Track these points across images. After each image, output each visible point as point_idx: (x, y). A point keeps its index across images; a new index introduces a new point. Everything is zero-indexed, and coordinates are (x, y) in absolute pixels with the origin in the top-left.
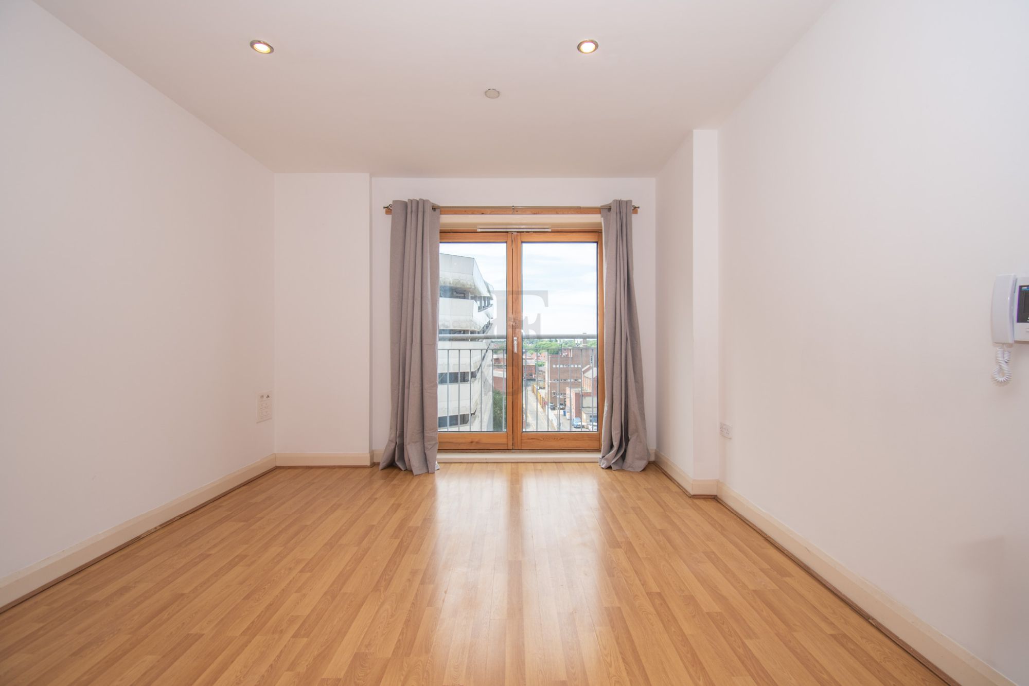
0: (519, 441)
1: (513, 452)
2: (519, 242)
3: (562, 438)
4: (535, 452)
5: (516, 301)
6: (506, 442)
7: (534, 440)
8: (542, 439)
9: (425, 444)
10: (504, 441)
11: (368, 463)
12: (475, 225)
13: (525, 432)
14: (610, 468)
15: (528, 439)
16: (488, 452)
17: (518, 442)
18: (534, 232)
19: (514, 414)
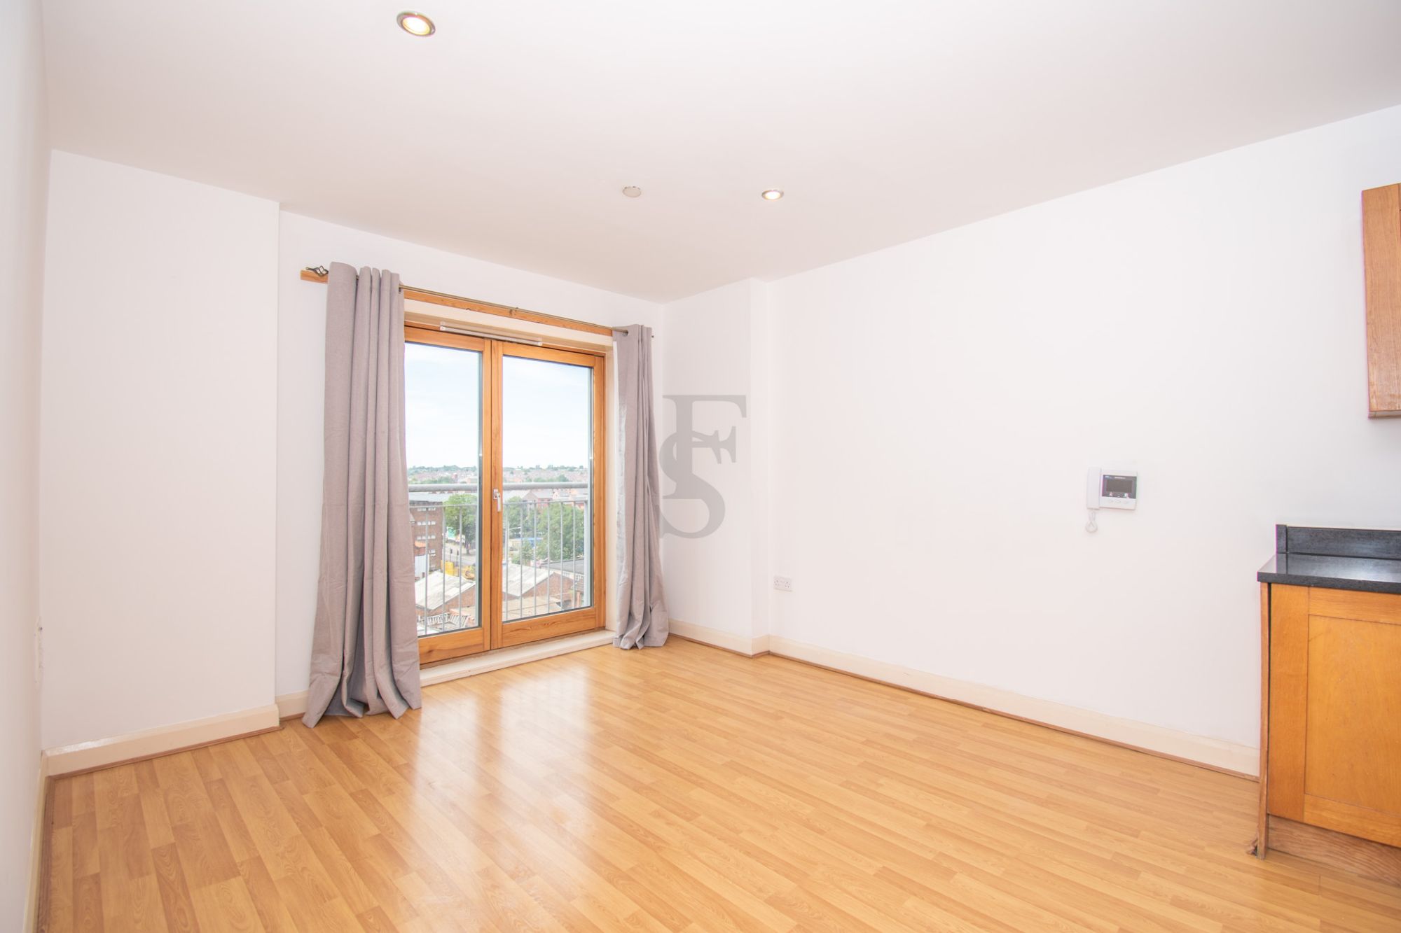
0: (500, 637)
1: (490, 654)
2: (501, 353)
3: (554, 623)
4: (521, 647)
5: (496, 436)
6: (482, 642)
7: (518, 632)
8: (529, 628)
9: (394, 666)
10: (478, 640)
11: (276, 724)
12: (438, 320)
13: (507, 622)
14: (634, 647)
15: (512, 631)
16: (455, 662)
17: (497, 637)
18: (518, 343)
19: (492, 599)
